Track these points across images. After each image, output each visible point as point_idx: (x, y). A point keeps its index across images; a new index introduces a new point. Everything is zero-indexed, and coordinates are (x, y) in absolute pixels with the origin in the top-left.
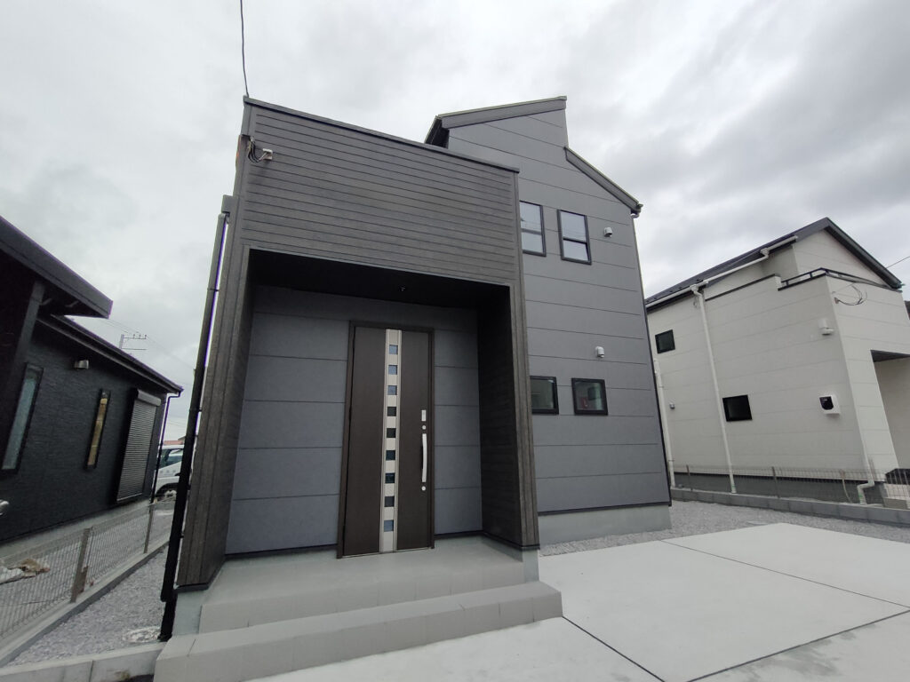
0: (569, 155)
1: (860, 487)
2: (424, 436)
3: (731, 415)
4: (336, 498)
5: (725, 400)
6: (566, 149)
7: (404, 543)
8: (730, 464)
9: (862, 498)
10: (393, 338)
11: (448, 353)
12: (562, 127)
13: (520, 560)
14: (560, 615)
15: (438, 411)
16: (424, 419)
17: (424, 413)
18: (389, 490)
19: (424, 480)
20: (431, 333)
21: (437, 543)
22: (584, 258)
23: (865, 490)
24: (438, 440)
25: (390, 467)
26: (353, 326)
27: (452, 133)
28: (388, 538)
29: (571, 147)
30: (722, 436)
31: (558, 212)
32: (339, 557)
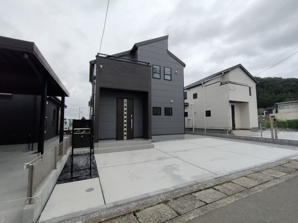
0: (168, 52)
1: (228, 131)
2: (132, 120)
3: (207, 115)
4: (116, 131)
5: (206, 111)
6: (167, 50)
7: (128, 138)
8: (205, 126)
9: (228, 133)
10: (125, 101)
11: (136, 103)
12: (166, 44)
13: (148, 140)
14: (154, 148)
15: (134, 115)
16: (132, 116)
17: (132, 115)
18: (125, 129)
19: (132, 127)
20: (133, 99)
21: (134, 139)
22: (170, 79)
23: (228, 132)
24: (134, 121)
25: (125, 125)
26: (117, 99)
27: (138, 48)
28: (125, 138)
29: (169, 50)
30: (204, 120)
31: (164, 67)
32: (116, 140)
